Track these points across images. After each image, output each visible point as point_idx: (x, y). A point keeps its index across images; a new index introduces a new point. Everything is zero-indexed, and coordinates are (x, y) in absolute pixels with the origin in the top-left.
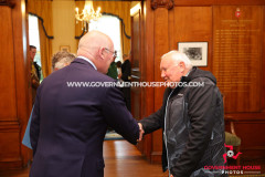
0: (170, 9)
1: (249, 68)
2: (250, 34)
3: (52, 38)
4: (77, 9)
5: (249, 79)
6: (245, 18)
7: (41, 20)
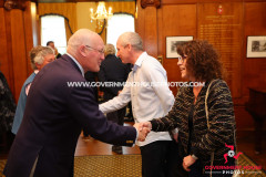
0: (158, 7)
1: (231, 59)
2: (232, 28)
4: (92, 10)
5: (231, 69)
6: (227, 14)
7: (67, 20)
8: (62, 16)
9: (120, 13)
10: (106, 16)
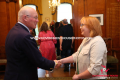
3: (42, 15)
7: (37, 7)
8: (34, 5)
9: (64, 3)
10: (57, 5)
